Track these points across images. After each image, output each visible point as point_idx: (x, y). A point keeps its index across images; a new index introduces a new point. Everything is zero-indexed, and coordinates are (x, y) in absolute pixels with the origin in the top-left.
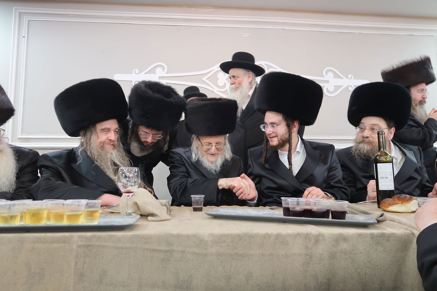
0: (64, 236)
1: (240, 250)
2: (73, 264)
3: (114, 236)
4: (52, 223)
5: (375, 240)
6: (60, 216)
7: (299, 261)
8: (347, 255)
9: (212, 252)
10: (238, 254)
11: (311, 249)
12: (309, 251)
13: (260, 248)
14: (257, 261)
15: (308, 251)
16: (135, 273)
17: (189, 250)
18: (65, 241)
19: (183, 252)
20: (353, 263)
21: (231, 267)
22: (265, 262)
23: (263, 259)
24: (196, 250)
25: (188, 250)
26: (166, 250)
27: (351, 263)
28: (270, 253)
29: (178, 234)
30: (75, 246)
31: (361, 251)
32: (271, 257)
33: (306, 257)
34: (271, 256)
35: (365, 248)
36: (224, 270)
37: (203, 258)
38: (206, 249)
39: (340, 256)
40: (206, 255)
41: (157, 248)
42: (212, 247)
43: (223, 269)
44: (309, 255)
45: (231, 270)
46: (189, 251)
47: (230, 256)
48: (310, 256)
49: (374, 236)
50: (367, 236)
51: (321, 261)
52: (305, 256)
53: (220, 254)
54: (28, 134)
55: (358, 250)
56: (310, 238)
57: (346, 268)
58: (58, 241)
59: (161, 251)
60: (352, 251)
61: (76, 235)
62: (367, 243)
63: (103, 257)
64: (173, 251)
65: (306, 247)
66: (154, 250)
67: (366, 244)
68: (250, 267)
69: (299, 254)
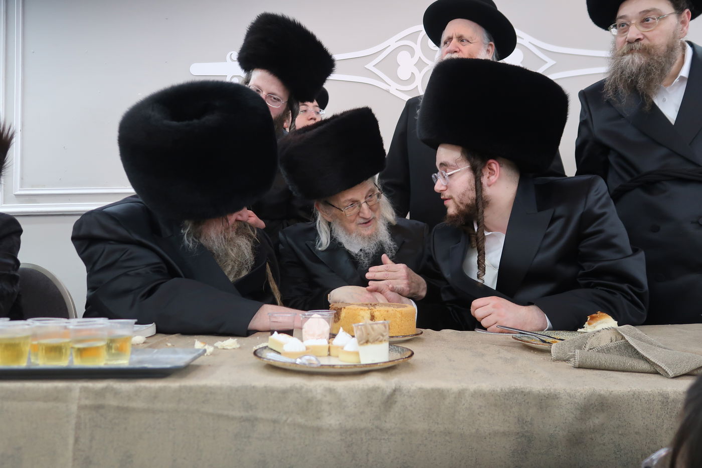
0: (56, 388)
1: (385, 422)
2: (71, 441)
3: (145, 388)
4: (42, 362)
5: (669, 407)
6: (56, 350)
7: (504, 447)
8: (605, 436)
9: (330, 425)
10: (381, 430)
11: (531, 424)
12: (526, 427)
13: (424, 419)
14: (420, 445)
15: (525, 429)
16: (185, 458)
17: (287, 419)
18: (57, 397)
19: (275, 422)
20: (618, 453)
21: (367, 454)
22: (436, 446)
23: (431, 441)
24: (300, 420)
25: (284, 418)
26: (242, 417)
27: (615, 453)
28: (446, 429)
29: (265, 387)
30: (74, 408)
31: (636, 430)
32: (447, 438)
33: (519, 440)
34: (446, 435)
35: (646, 423)
36: (354, 462)
37: (313, 435)
38: (319, 418)
39: (592, 439)
40: (319, 430)
41: (225, 413)
42: (330, 414)
43: (352, 460)
44: (526, 436)
45: (368, 460)
46: (286, 421)
47: (366, 434)
48: (529, 437)
49: (669, 400)
50: (652, 399)
51: (551, 450)
52: (516, 438)
53: (347, 431)
54: (32, 186)
55: (630, 427)
56: (528, 403)
57: (602, 461)
58: (47, 397)
59: (233, 418)
60: (617, 428)
61: (77, 386)
62: (651, 415)
63: (126, 429)
64: (256, 419)
65: (519, 420)
66: (220, 416)
67: (649, 416)
68: (405, 455)
69: (503, 433)
